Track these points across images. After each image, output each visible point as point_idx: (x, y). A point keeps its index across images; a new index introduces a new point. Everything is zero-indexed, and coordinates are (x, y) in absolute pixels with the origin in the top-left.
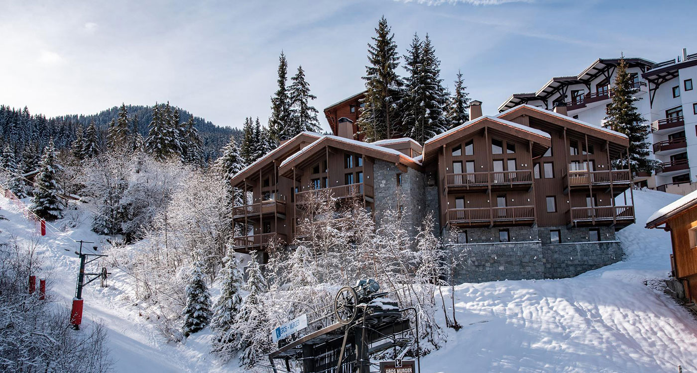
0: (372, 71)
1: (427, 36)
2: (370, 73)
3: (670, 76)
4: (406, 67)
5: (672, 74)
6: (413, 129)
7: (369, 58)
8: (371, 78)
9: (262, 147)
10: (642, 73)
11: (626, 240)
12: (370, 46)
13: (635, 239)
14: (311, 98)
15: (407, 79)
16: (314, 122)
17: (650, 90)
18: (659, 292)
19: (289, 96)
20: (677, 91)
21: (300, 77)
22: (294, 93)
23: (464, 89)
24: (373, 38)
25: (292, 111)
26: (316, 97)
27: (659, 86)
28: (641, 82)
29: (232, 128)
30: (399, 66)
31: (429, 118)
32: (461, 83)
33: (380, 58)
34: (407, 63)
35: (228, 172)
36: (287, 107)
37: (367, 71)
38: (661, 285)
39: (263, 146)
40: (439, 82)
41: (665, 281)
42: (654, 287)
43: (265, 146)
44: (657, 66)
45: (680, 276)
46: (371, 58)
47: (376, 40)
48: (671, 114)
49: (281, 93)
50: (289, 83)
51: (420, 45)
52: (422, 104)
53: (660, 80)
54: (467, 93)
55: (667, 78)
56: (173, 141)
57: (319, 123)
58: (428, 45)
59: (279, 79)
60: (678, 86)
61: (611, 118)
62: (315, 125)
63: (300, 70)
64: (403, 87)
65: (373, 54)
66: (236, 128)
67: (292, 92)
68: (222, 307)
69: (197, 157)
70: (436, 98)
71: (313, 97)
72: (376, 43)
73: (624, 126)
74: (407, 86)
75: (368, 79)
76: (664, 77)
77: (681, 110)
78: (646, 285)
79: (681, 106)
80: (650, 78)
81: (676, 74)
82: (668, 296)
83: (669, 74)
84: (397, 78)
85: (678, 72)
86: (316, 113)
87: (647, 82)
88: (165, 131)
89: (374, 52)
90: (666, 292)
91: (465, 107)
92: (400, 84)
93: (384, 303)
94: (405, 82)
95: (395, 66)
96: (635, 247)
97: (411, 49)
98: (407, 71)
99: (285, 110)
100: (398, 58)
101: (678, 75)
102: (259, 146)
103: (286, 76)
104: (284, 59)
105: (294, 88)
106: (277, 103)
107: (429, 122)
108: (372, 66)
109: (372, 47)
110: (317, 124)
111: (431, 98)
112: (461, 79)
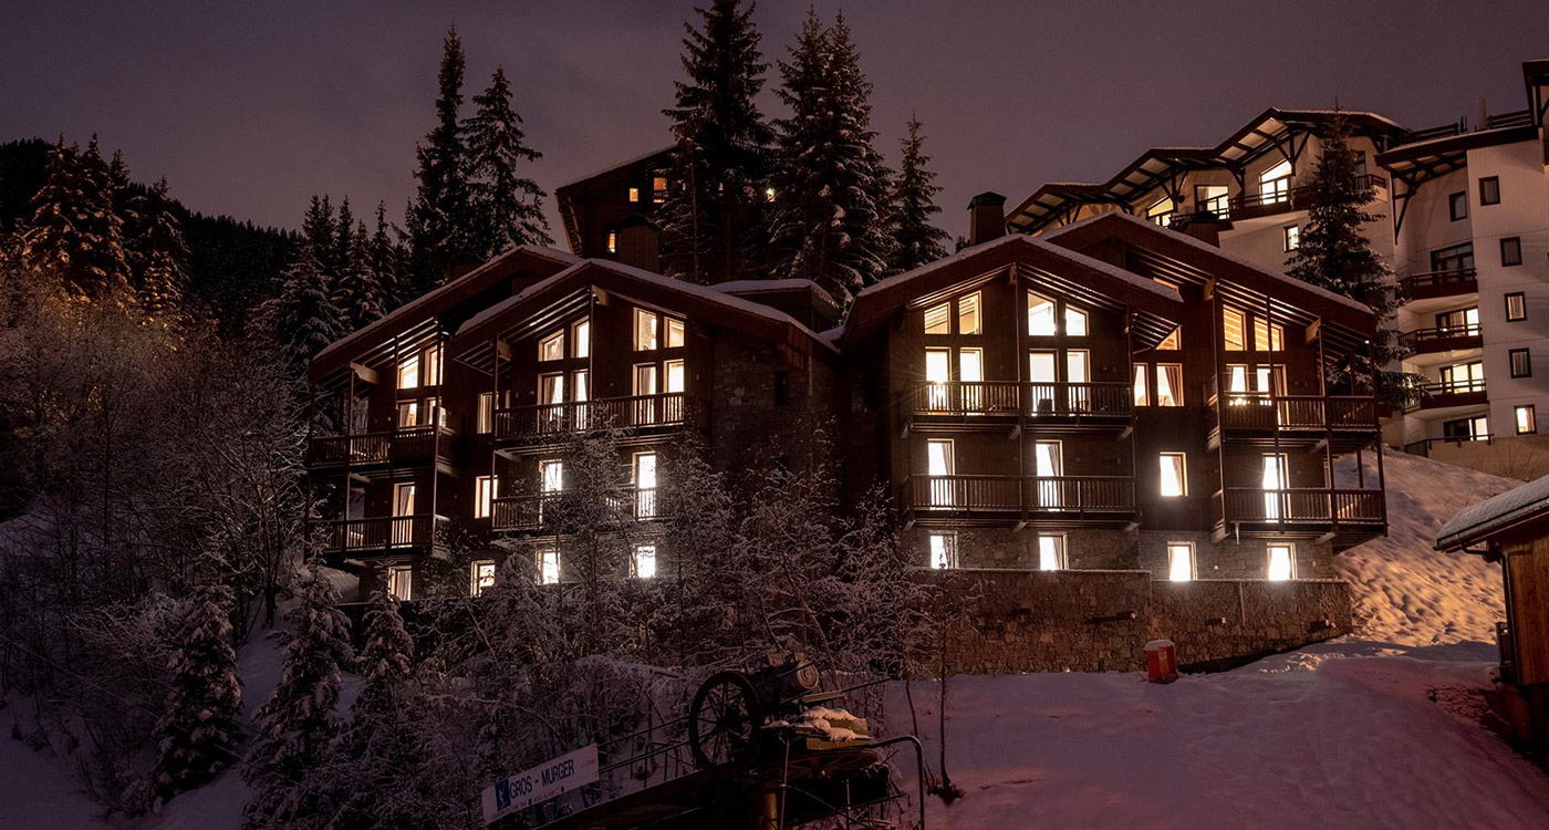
0: (689, 97)
1: (840, 16)
2: (684, 102)
3: (1445, 166)
4: (784, 94)
5: (1449, 160)
6: (797, 258)
7: (685, 61)
8: (688, 113)
9: (355, 278)
10: (1376, 153)
11: (1356, 579)
12: (690, 29)
13: (1377, 576)
14: (526, 157)
15: (785, 124)
16: (533, 221)
17: (1395, 198)
18: (1469, 721)
19: (466, 145)
20: (1459, 202)
21: (496, 98)
22: (479, 138)
23: (924, 162)
24: (698, 10)
25: (474, 186)
26: (540, 155)
27: (1417, 188)
28: (1372, 176)
29: (238, 222)
30: (764, 88)
31: (842, 229)
32: (916, 145)
33: (713, 65)
34: (785, 81)
35: (293, 341)
36: (461, 174)
37: (678, 95)
38: (1472, 702)
39: (359, 276)
40: (868, 137)
41: (1482, 692)
42: (1456, 707)
43: (365, 278)
44: (1415, 137)
45: (1527, 681)
46: (690, 60)
47: (706, 15)
48: (1444, 262)
49: (445, 137)
50: (467, 111)
51: (822, 37)
52: (824, 193)
53: (1420, 174)
54: (931, 171)
55: (1438, 168)
56: (105, 245)
57: (546, 223)
58: (842, 39)
59: (441, 97)
60: (1463, 193)
61: (1304, 261)
62: (532, 229)
63: (499, 77)
64: (773, 146)
65: (696, 51)
66: (249, 223)
67: (475, 134)
68: (283, 717)
69: (173, 294)
70: (861, 180)
71: (532, 155)
72: (705, 22)
73: (1338, 284)
74: (783, 141)
75: (680, 115)
76: (1428, 167)
77: (1471, 254)
78: (1434, 699)
79: (1471, 243)
80: (1393, 166)
81: (1458, 162)
82: (1492, 734)
83: (1443, 160)
84: (759, 121)
85: (1464, 155)
86: (540, 197)
87: (1387, 175)
88: (82, 217)
89: (700, 45)
90: (1487, 722)
91: (926, 209)
92: (764, 135)
93: (834, 723)
94: (780, 130)
95: (754, 88)
96: (1379, 598)
97: (798, 47)
98: (786, 103)
99: (455, 183)
100: (762, 68)
101: (1465, 164)
102: (346, 274)
103: (459, 92)
104: (456, 45)
105: (482, 127)
106: (434, 162)
107: (842, 242)
108: (692, 82)
109: (695, 34)
110: (540, 227)
111: (849, 177)
112: (919, 135)
